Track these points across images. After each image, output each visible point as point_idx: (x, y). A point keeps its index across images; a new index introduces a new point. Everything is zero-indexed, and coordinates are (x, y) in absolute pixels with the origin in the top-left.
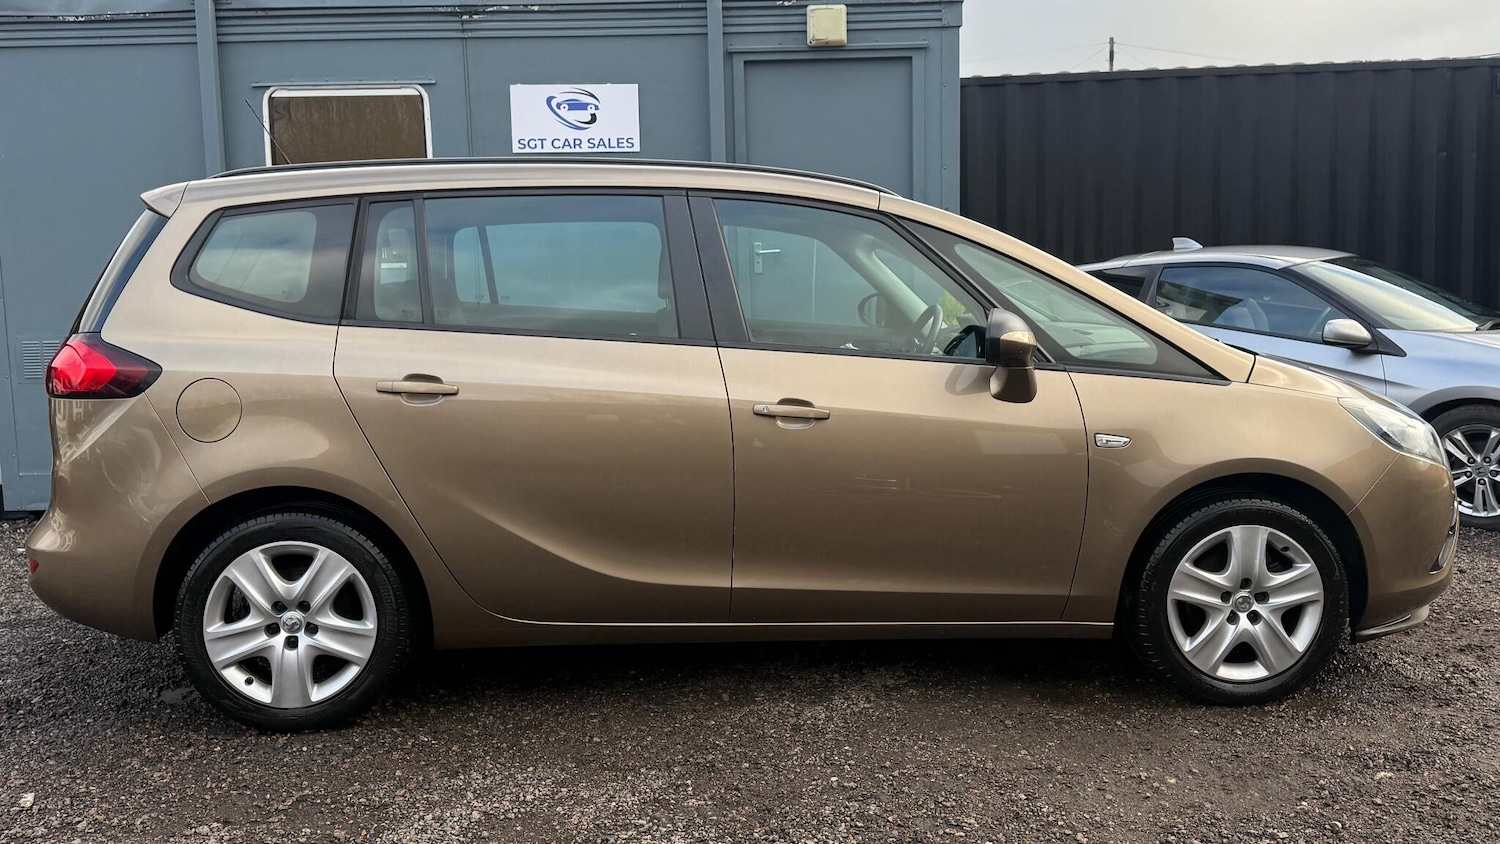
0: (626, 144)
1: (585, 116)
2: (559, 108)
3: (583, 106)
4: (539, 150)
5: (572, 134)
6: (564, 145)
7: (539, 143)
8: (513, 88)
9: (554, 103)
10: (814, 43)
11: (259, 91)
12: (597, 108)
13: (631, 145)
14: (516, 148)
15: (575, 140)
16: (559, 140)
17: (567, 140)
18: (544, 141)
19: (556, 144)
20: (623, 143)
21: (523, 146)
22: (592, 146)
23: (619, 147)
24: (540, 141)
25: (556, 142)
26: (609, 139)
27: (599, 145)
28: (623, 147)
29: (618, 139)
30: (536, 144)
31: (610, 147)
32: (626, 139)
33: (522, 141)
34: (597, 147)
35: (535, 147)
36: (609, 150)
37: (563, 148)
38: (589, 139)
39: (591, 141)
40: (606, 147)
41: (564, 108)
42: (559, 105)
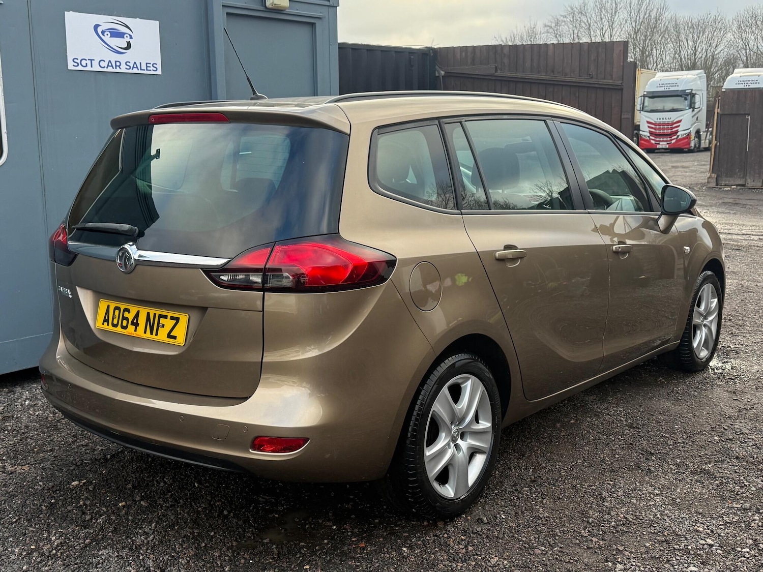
0: (152, 68)
1: (122, 42)
2: (104, 35)
3: (121, 35)
4: (89, 68)
5: (114, 57)
6: (108, 66)
7: (89, 62)
8: (67, 15)
9: (100, 30)
10: (271, 6)
12: (131, 37)
13: (155, 69)
14: (71, 66)
15: (116, 62)
16: (104, 61)
17: (110, 61)
18: (93, 61)
19: (102, 64)
20: (150, 67)
21: (76, 64)
22: (128, 67)
23: (147, 70)
24: (90, 61)
25: (102, 62)
26: (140, 63)
27: (133, 67)
28: (151, 70)
29: (147, 64)
30: (86, 64)
31: (141, 69)
32: (152, 64)
33: (75, 60)
34: (132, 69)
35: (86, 66)
36: (140, 72)
37: (107, 68)
38: (126, 62)
39: (128, 64)
40: (138, 69)
41: (107, 35)
42: (103, 32)
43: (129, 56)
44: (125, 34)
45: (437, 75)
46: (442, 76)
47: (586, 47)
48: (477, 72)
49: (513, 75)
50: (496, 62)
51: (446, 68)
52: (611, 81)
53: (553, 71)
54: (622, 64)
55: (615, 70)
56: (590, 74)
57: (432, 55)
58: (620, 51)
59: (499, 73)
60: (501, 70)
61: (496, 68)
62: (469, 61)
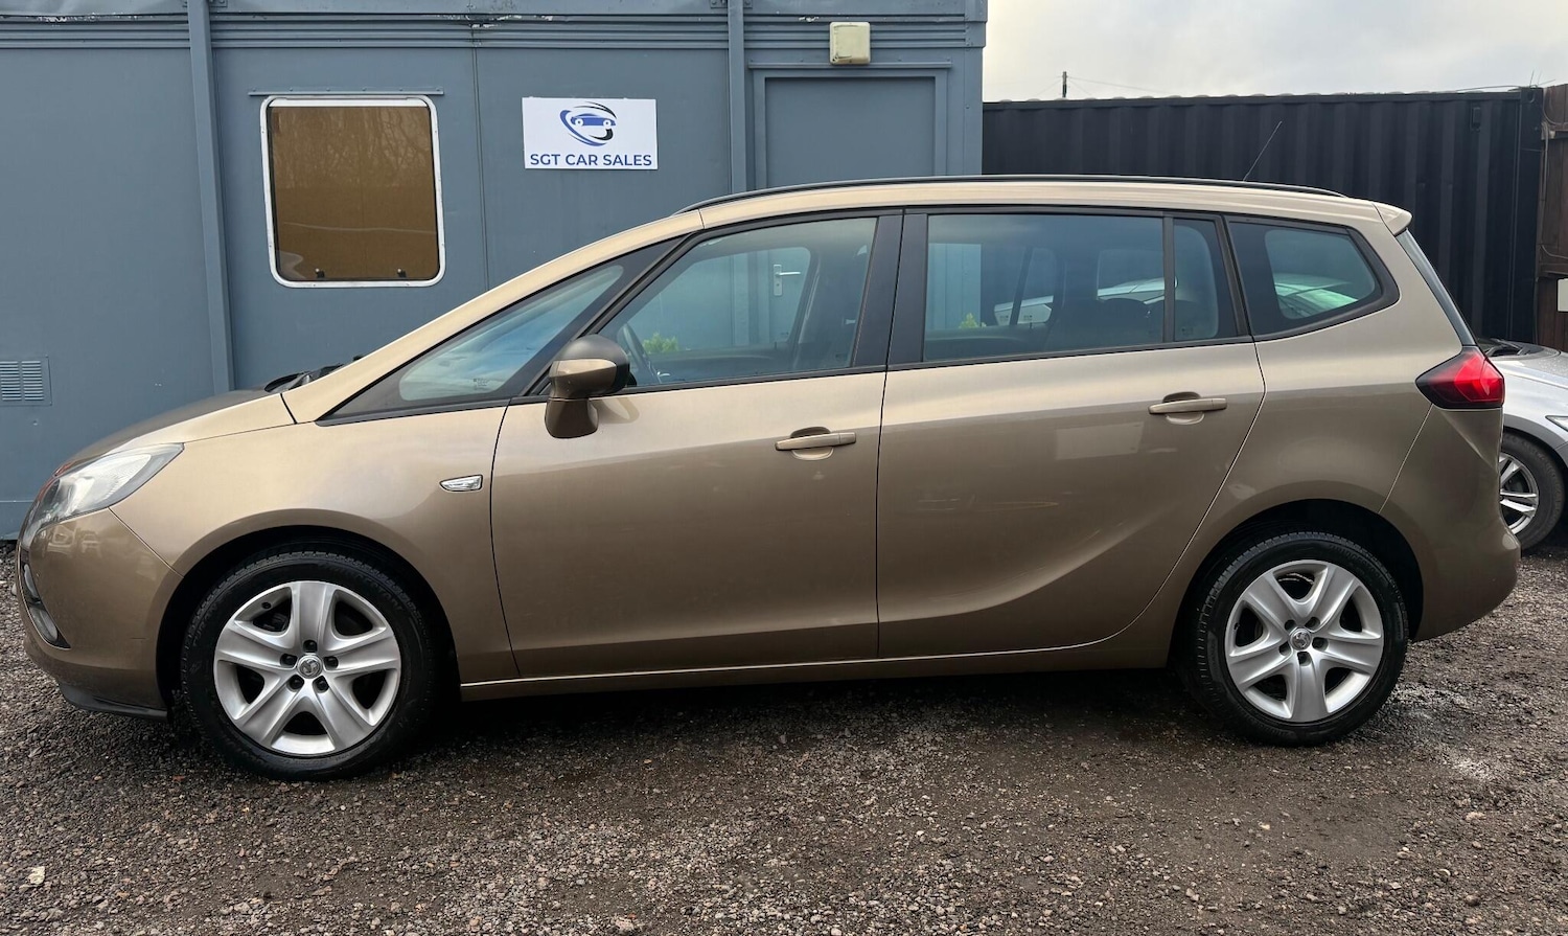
0: (643, 161)
1: (599, 131)
2: (574, 123)
3: (599, 122)
4: (552, 166)
5: (587, 150)
6: (579, 161)
7: (552, 158)
8: (526, 101)
9: (568, 118)
10: (837, 61)
11: (257, 100)
12: (613, 123)
13: (648, 163)
14: (528, 164)
15: (590, 156)
16: (574, 156)
17: (582, 156)
18: (558, 157)
19: (571, 160)
20: (640, 160)
21: (536, 162)
22: (608, 162)
23: (635, 164)
24: (554, 157)
25: (570, 158)
26: (626, 156)
27: (615, 162)
28: (640, 164)
29: (635, 156)
30: (549, 161)
31: (626, 164)
32: (643, 156)
33: (535, 157)
34: (614, 164)
35: (549, 163)
36: (625, 167)
37: (577, 164)
38: (603, 156)
39: (607, 158)
40: (622, 164)
41: (579, 123)
42: (573, 120)
43: (610, 148)
44: (604, 119)
45: (1543, 138)
46: (1550, 140)
51: (1559, 124)
57: (1531, 101)
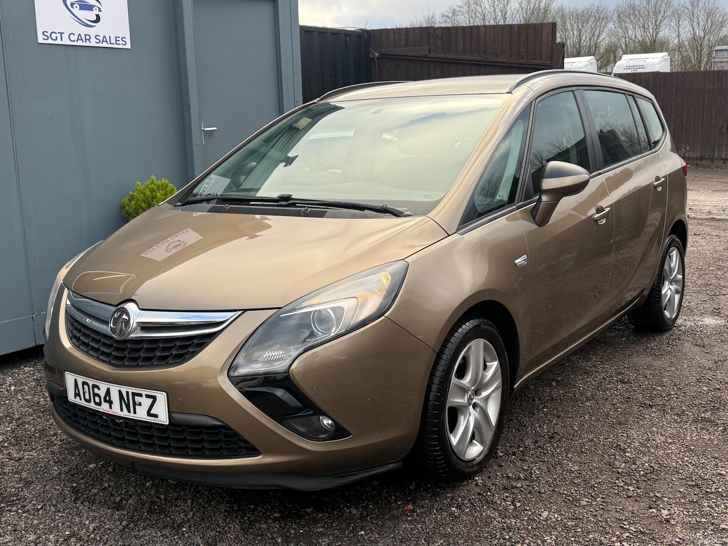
0: (121, 42)
1: (91, 15)
2: (73, 7)
3: (90, 8)
4: (59, 42)
5: (84, 30)
6: (78, 39)
7: (59, 36)
9: (69, 2)
12: (100, 10)
13: (124, 43)
14: (41, 39)
15: (85, 35)
16: (74, 34)
17: (79, 35)
18: (63, 34)
19: (73, 37)
20: (119, 41)
21: (46, 38)
22: (98, 41)
23: (116, 44)
24: (60, 34)
25: (72, 36)
26: (110, 37)
27: (103, 41)
28: (120, 44)
29: (116, 37)
30: (56, 37)
31: (110, 43)
32: (121, 38)
33: (45, 33)
34: (102, 43)
35: (56, 39)
36: (109, 46)
37: (77, 41)
38: (96, 36)
39: (97, 37)
40: (108, 43)
41: (76, 7)
42: (72, 4)
43: (99, 30)
44: (94, 6)
45: (371, 56)
46: (377, 58)
47: (516, 29)
48: (411, 54)
49: (446, 56)
50: (429, 44)
51: (380, 50)
52: (541, 62)
53: (485, 53)
54: (551, 45)
55: (544, 51)
56: (520, 55)
57: (366, 37)
58: (549, 32)
59: (432, 55)
60: (435, 52)
61: (430, 49)
62: (403, 43)
